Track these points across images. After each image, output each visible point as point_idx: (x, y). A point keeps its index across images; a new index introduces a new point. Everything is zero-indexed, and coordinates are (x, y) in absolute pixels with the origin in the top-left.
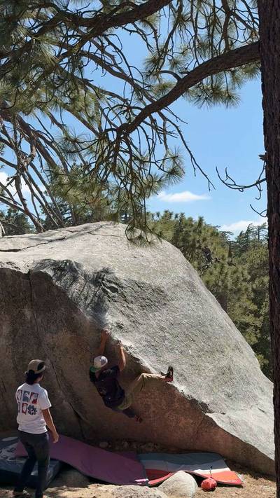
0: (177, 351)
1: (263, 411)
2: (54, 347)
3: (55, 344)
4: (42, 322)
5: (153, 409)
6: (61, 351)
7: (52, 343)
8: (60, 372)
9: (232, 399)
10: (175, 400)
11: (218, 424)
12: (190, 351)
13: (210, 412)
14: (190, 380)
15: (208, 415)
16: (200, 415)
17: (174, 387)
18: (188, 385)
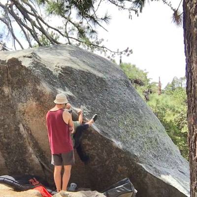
0: (115, 121)
1: (182, 172)
2: (24, 113)
3: (25, 111)
4: (16, 95)
5: (97, 158)
6: (29, 115)
7: (23, 110)
8: (29, 132)
9: (158, 159)
10: (113, 151)
11: (146, 169)
12: (125, 122)
13: (140, 162)
14: (125, 140)
15: (139, 163)
16: (133, 163)
17: (112, 141)
18: (124, 142)
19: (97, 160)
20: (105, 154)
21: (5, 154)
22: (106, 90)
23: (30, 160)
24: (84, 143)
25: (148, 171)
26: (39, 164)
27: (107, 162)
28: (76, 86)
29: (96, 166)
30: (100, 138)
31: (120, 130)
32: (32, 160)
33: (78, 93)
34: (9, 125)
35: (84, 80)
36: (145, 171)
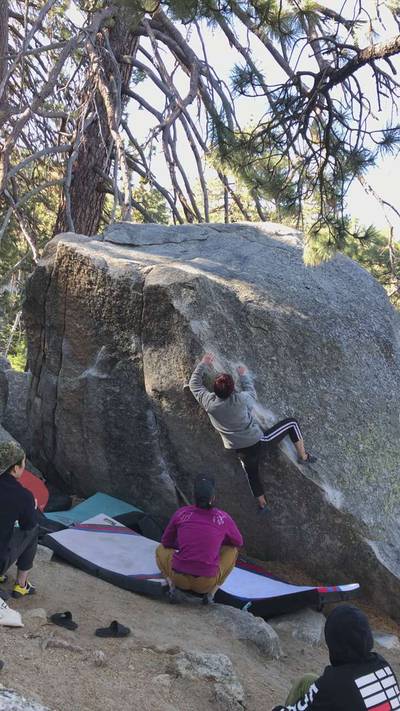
5: (286, 512)
8: (165, 432)
10: (322, 509)
11: (379, 557)
12: (361, 446)
13: (371, 539)
14: (351, 487)
15: (366, 540)
16: (355, 538)
17: (323, 491)
18: (347, 493)
19: (287, 517)
20: (304, 510)
21: (111, 456)
22: (337, 369)
23: (157, 479)
24: (266, 481)
25: (382, 561)
26: (174, 492)
27: (305, 526)
28: (274, 358)
29: (282, 527)
30: (300, 480)
31: (347, 465)
32: (162, 481)
33: (276, 375)
34: (127, 405)
35: (294, 347)
36: (375, 559)
